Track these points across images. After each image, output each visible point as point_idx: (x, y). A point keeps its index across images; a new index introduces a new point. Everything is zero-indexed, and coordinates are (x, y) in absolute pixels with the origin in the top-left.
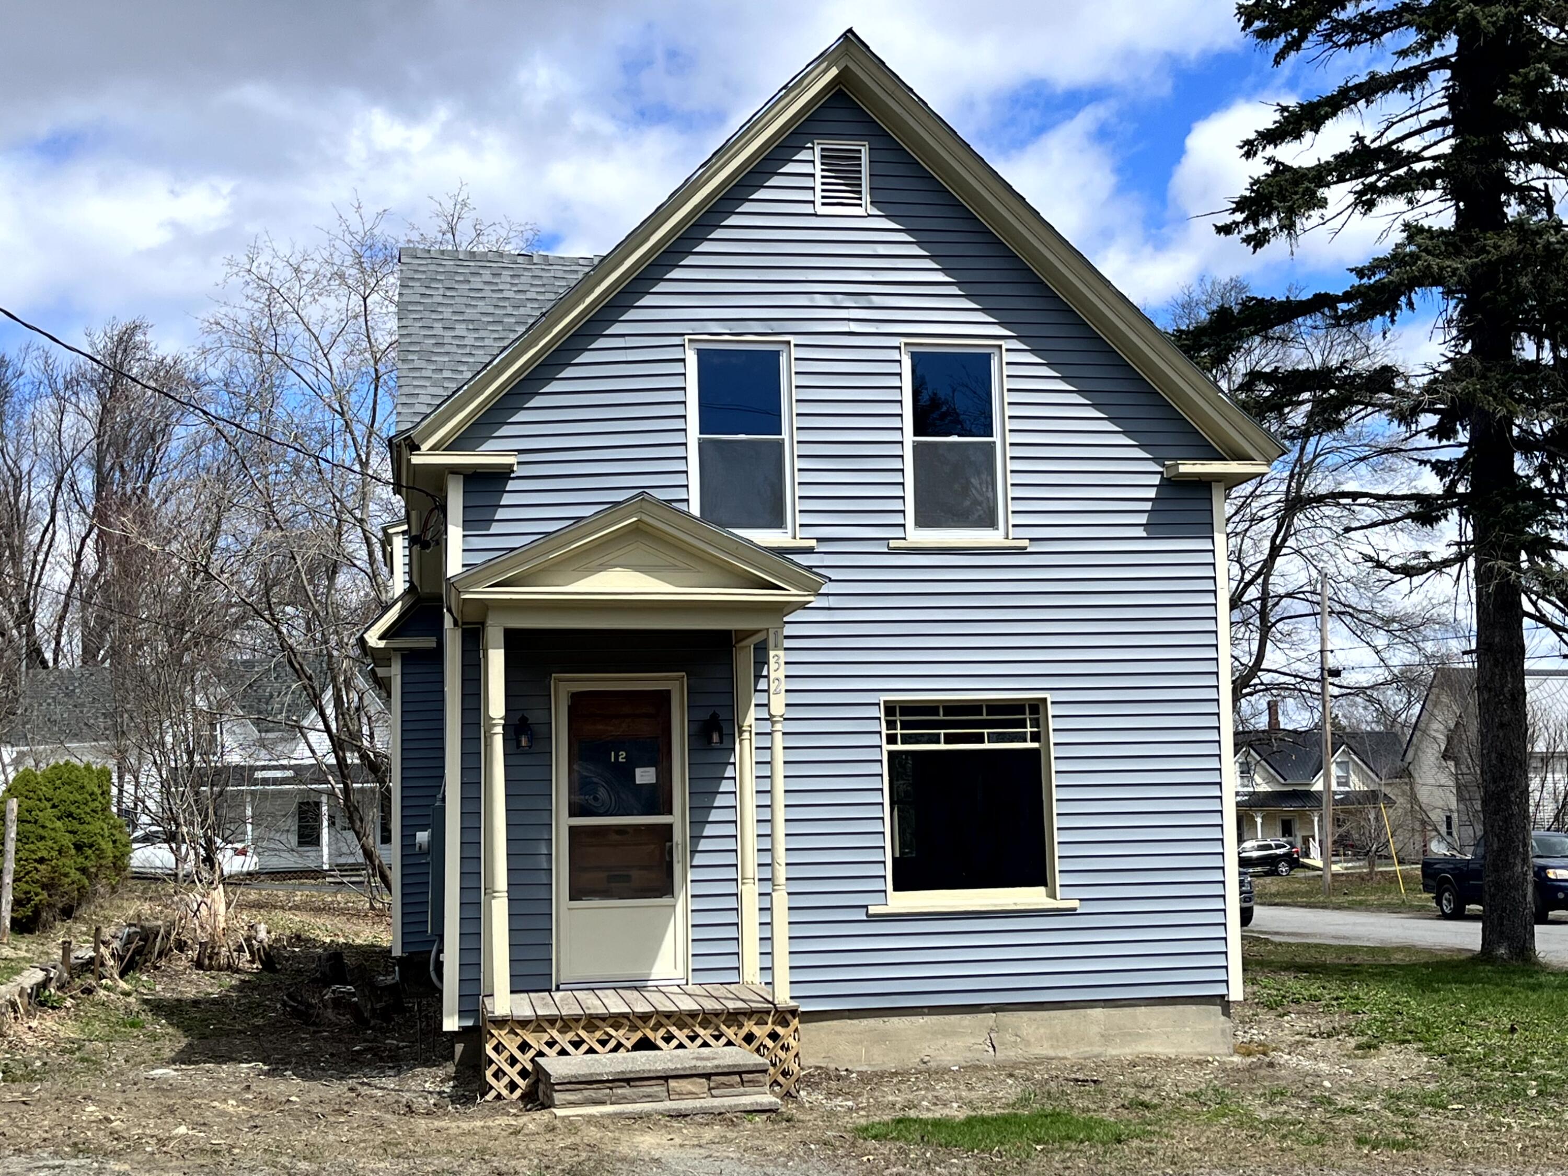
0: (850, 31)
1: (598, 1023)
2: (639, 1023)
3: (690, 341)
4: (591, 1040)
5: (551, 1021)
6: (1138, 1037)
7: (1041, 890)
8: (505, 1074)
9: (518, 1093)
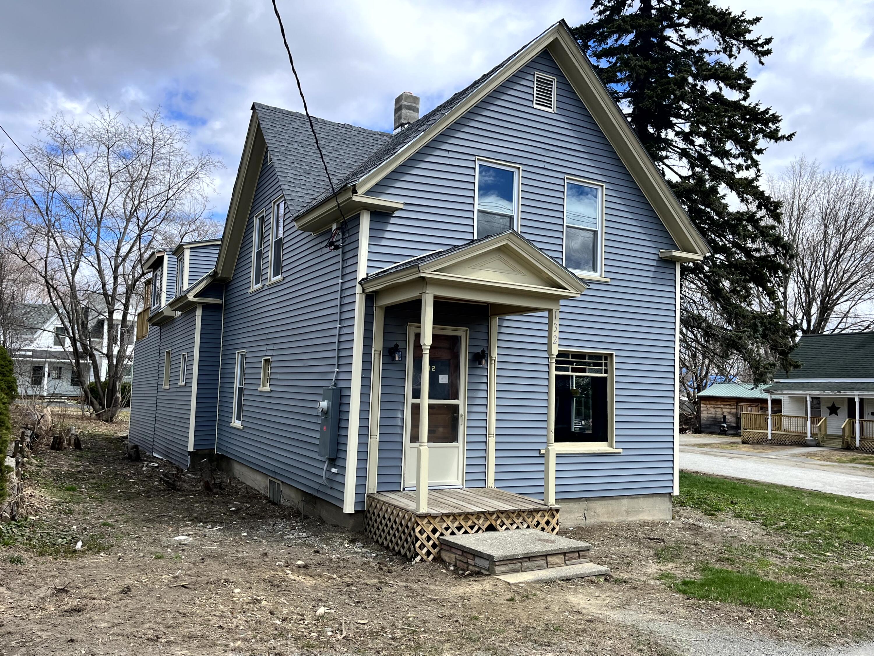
0: (563, 20)
1: (470, 517)
2: (488, 516)
3: (478, 159)
4: (466, 526)
5: (448, 515)
6: (638, 512)
7: (605, 443)
8: (425, 546)
9: (431, 557)
